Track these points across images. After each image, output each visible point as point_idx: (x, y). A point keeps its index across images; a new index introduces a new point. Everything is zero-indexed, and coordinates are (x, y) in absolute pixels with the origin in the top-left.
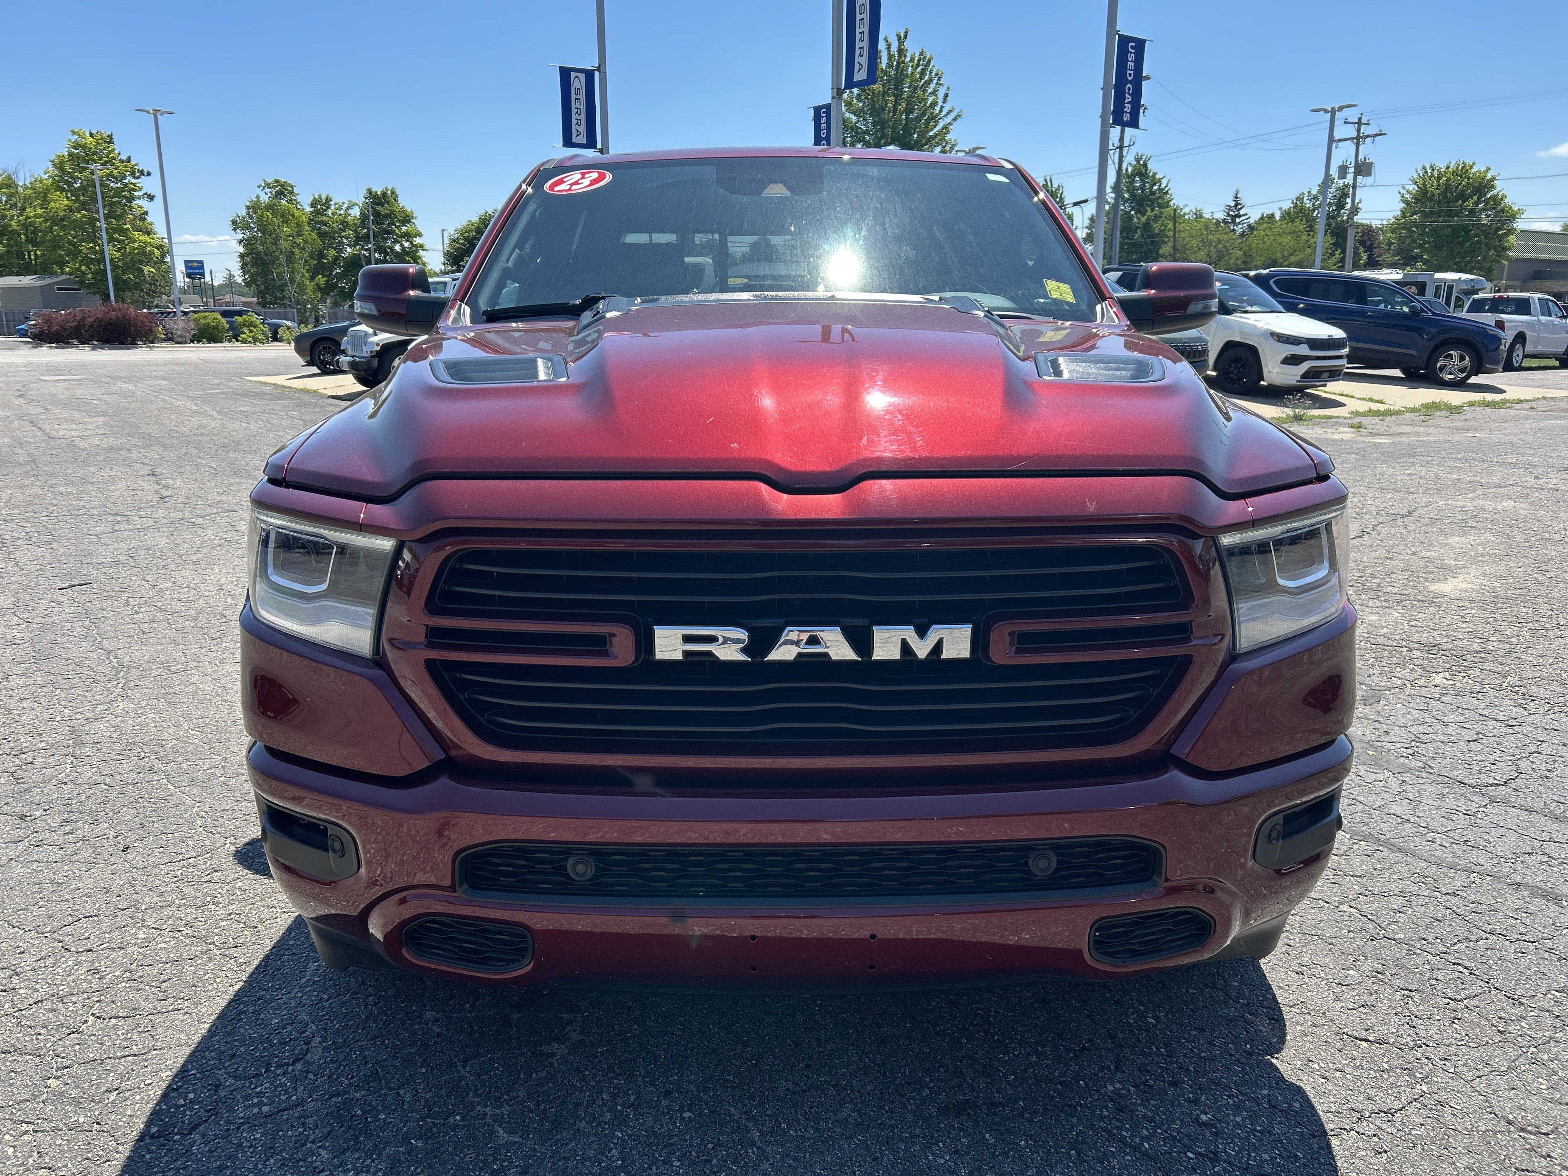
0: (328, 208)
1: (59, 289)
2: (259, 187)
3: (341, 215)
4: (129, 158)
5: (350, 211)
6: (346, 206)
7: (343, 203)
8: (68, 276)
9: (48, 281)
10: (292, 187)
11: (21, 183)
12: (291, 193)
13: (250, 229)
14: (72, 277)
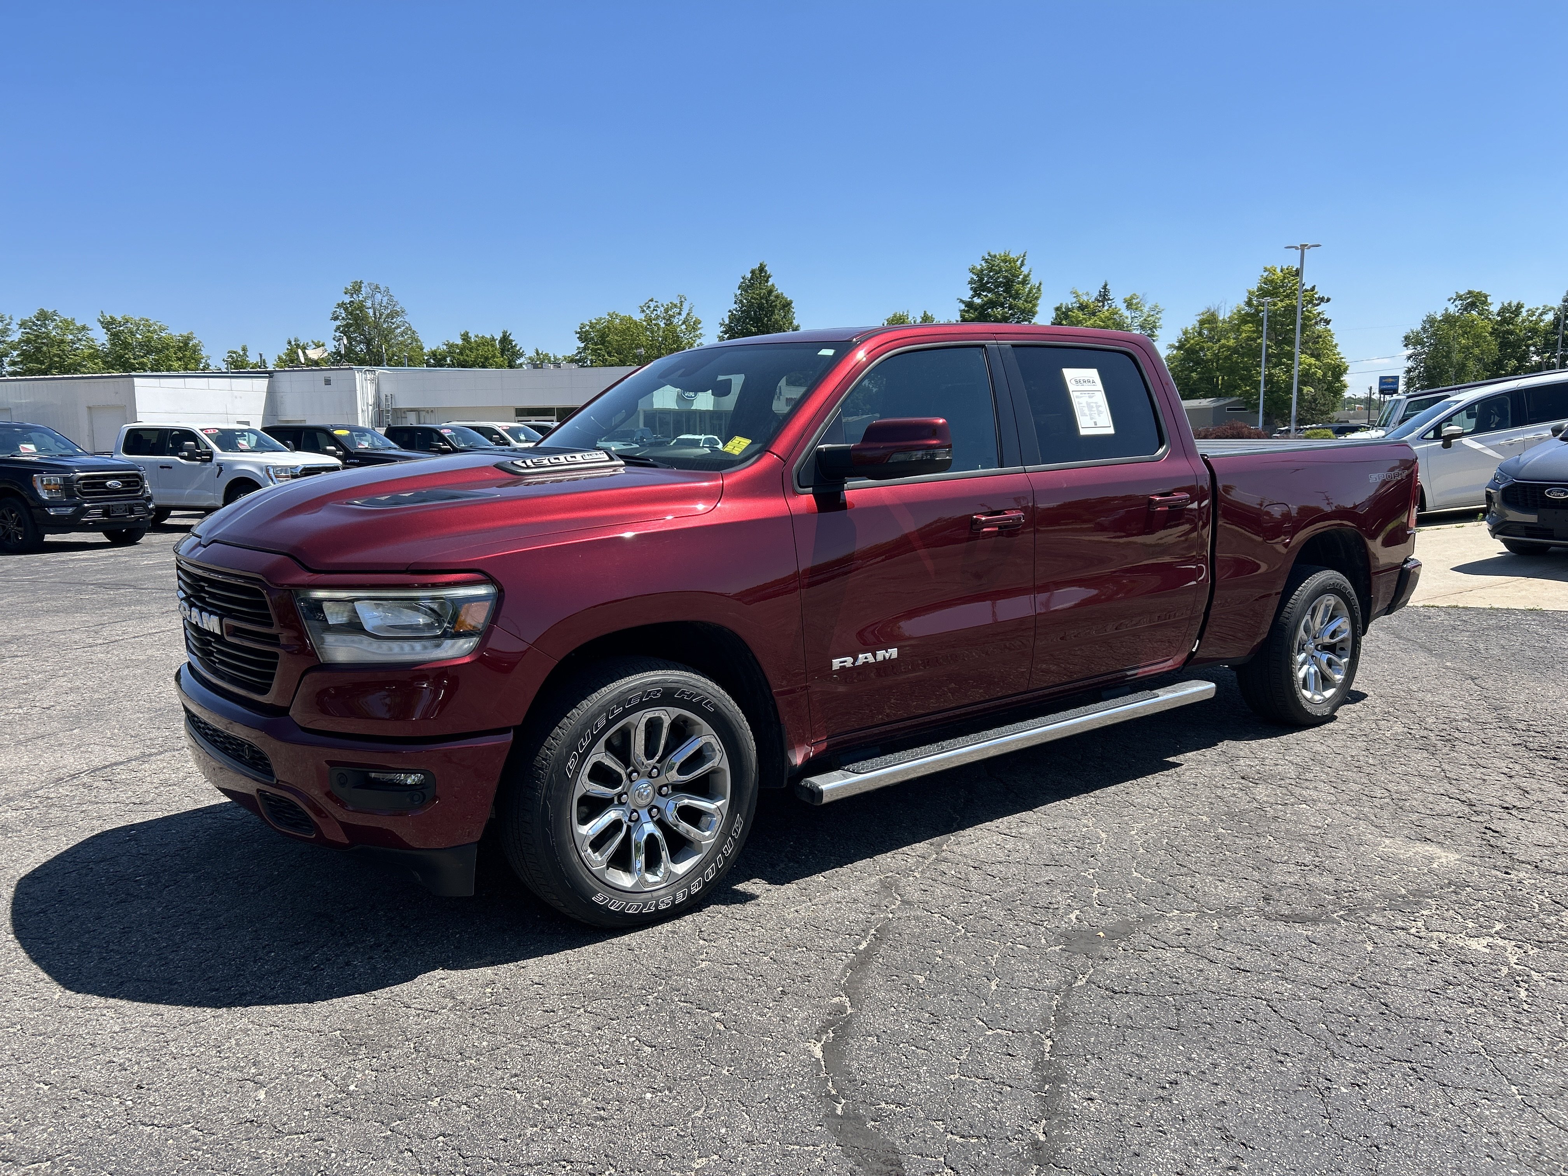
0: (1517, 316)
1: (1229, 409)
2: (1449, 300)
3: (1531, 321)
4: (1314, 287)
5: (1544, 317)
6: (1540, 311)
7: (1537, 309)
8: (1238, 398)
9: (1222, 402)
10: (1486, 297)
11: (1221, 318)
12: (1485, 303)
13: (1422, 344)
14: (1242, 398)
